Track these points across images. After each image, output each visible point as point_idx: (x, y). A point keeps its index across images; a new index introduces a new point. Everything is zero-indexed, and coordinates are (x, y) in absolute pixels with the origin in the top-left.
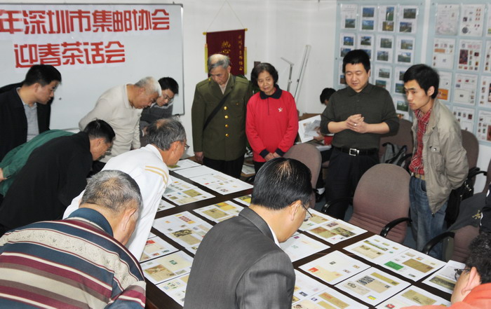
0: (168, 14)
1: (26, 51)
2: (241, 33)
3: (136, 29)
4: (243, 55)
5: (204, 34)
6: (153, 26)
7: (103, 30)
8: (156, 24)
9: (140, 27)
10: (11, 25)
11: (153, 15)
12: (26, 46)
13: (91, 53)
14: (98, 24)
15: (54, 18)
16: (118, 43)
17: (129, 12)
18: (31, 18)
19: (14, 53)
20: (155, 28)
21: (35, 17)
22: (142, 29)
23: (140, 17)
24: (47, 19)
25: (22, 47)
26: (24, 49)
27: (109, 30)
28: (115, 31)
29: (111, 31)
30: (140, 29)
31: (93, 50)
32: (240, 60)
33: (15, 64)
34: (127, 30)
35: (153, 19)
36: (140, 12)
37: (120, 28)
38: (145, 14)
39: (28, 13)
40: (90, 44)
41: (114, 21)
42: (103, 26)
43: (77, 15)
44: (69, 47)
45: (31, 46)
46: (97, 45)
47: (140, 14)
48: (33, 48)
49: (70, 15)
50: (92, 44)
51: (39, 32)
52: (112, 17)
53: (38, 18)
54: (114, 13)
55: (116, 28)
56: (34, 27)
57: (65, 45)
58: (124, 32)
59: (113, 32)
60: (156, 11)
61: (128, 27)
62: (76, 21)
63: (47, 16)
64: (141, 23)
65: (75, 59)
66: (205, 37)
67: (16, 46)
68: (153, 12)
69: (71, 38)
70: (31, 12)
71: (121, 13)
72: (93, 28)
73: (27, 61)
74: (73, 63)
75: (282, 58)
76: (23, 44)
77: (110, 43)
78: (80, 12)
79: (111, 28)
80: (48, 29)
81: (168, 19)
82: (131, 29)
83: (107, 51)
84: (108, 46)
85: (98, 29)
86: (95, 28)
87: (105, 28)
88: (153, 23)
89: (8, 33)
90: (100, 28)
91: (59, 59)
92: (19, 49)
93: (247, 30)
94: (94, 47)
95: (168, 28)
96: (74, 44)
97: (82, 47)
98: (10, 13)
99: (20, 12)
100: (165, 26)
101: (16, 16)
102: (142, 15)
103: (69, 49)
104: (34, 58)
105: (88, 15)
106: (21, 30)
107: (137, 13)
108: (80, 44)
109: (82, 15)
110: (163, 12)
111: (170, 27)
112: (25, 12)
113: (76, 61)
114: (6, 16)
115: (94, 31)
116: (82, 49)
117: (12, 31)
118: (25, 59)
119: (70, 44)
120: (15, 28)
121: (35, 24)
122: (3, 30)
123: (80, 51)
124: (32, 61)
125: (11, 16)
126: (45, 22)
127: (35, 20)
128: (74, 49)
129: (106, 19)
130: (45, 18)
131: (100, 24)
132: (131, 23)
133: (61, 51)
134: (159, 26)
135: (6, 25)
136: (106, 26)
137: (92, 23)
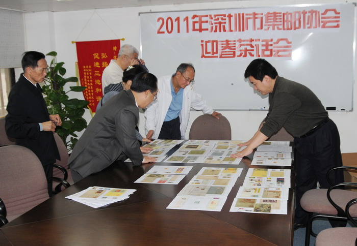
0: (339, 13)
1: (209, 45)
3: (304, 27)
6: (321, 24)
7: (274, 29)
8: (325, 23)
9: (309, 25)
10: (200, 26)
11: (322, 14)
12: (209, 42)
13: (261, 48)
14: (269, 24)
15: (233, 19)
16: (286, 40)
17: (299, 13)
18: (215, 20)
19: (201, 47)
20: (324, 27)
21: (218, 19)
22: (310, 27)
23: (309, 16)
24: (227, 21)
25: (207, 42)
26: (208, 44)
27: (279, 29)
28: (284, 29)
29: (281, 29)
30: (308, 28)
31: (263, 45)
33: (201, 55)
34: (295, 29)
35: (322, 18)
36: (309, 12)
37: (289, 27)
38: (314, 14)
39: (213, 16)
40: (261, 40)
41: (284, 21)
42: (274, 26)
43: (251, 16)
44: (242, 43)
45: (213, 42)
46: (267, 41)
47: (310, 14)
48: (215, 43)
49: (245, 17)
50: (263, 41)
51: (220, 31)
52: (282, 17)
53: (220, 20)
54: (284, 14)
55: (285, 27)
56: (216, 27)
57: (240, 41)
58: (292, 31)
59: (282, 30)
60: (327, 11)
61: (297, 25)
62: (250, 22)
63: (227, 19)
64: (310, 22)
65: (247, 52)
67: (202, 41)
68: (323, 12)
69: (246, 35)
70: (215, 16)
71: (291, 14)
72: (264, 27)
73: (209, 53)
74: (245, 56)
76: (207, 40)
77: (279, 40)
78: (255, 14)
79: (281, 27)
80: (227, 28)
81: (339, 17)
82: (298, 28)
83: (274, 47)
84: (278, 42)
85: (268, 28)
86: (266, 27)
87: (276, 27)
88: (322, 22)
89: (198, 32)
90: (271, 27)
91: (234, 52)
92: (204, 43)
94: (264, 43)
95: (338, 26)
96: (247, 41)
97: (254, 43)
98: (201, 17)
99: (207, 16)
100: (335, 24)
101: (204, 19)
102: (312, 15)
103: (243, 45)
104: (215, 51)
105: (261, 16)
106: (207, 29)
107: (306, 13)
108: (253, 40)
109: (256, 16)
110: (333, 12)
111: (340, 26)
112: (211, 16)
113: (248, 54)
114: (197, 19)
115: (265, 30)
116: (254, 45)
117: (201, 30)
118: (208, 51)
119: (244, 41)
120: (203, 28)
121: (218, 25)
122: (194, 30)
123: (252, 46)
124: (213, 53)
125: (200, 19)
126: (225, 23)
127: (218, 21)
128: (247, 45)
129: (276, 19)
130: (225, 19)
131: (271, 23)
132: (300, 22)
133: (237, 46)
134: (328, 24)
135: (197, 26)
136: (276, 25)
137: (264, 23)
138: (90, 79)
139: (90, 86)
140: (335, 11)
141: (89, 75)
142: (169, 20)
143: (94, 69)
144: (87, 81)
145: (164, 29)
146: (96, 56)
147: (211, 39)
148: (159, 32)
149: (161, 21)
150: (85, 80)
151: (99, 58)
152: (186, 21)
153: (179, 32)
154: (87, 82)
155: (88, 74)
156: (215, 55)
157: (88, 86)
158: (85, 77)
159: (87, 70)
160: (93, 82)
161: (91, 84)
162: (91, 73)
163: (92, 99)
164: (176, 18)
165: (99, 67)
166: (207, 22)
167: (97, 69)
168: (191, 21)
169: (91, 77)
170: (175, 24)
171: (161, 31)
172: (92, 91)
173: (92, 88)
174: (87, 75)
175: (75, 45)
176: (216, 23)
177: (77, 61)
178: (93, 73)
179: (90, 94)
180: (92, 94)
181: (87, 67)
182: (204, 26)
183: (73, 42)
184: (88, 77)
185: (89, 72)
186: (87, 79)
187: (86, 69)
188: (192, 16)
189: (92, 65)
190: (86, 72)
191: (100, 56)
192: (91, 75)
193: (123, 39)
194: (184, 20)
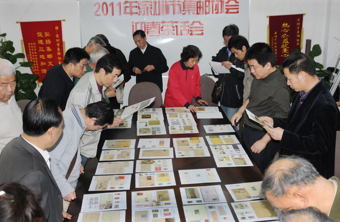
0: (238, 3)
2: (300, 17)
3: (213, 13)
4: (300, 34)
5: (267, 17)
6: (226, 11)
7: (189, 14)
8: (228, 9)
9: (216, 11)
10: (131, 11)
11: (226, 3)
12: (138, 23)
13: (179, 29)
14: (186, 9)
15: (157, 5)
16: (199, 22)
17: (209, 1)
18: (142, 5)
19: (132, 27)
20: (227, 12)
21: (145, 5)
22: (217, 13)
23: (216, 4)
24: (153, 6)
25: (136, 23)
26: (138, 25)
27: (194, 13)
28: (198, 14)
30: (216, 13)
31: (181, 26)
32: (298, 38)
34: (206, 13)
35: (226, 6)
36: (216, 1)
37: (201, 12)
38: (220, 3)
39: (141, 2)
40: (180, 22)
41: (198, 8)
42: (189, 11)
43: (172, 3)
44: (165, 24)
45: (142, 23)
46: (184, 23)
49: (167, 3)
51: (148, 14)
52: (196, 5)
53: (147, 6)
54: (197, 2)
55: (199, 12)
56: (144, 11)
57: (163, 22)
58: (204, 15)
59: (196, 15)
60: (229, 0)
61: (207, 11)
62: (171, 8)
63: (153, 4)
64: (217, 9)
66: (268, 19)
67: (133, 23)
68: (227, 1)
70: (143, 2)
71: (203, 2)
72: (182, 12)
74: (168, 35)
75: (335, 38)
76: (137, 22)
77: (194, 22)
79: (196, 12)
80: (153, 12)
81: (238, 6)
82: (208, 13)
83: (190, 28)
84: (192, 24)
86: (184, 12)
87: (191, 12)
88: (226, 9)
89: (129, 15)
90: (187, 12)
91: (159, 31)
92: (134, 24)
93: (305, 14)
94: (182, 24)
95: (238, 12)
96: (169, 23)
97: (174, 25)
98: (131, 3)
99: (136, 2)
100: (236, 11)
101: (134, 5)
102: (218, 3)
103: (166, 26)
105: (180, 3)
106: (137, 13)
107: (214, 1)
108: (174, 22)
109: (176, 3)
110: (234, 1)
112: (139, 2)
113: (170, 33)
114: (128, 5)
115: (183, 14)
117: (131, 13)
119: (167, 22)
120: (133, 11)
121: (146, 10)
122: (125, 13)
123: (173, 27)
125: (131, 5)
126: (151, 8)
128: (169, 26)
129: (192, 6)
130: (151, 5)
131: (188, 9)
132: (209, 9)
133: (161, 26)
134: (230, 11)
135: (128, 10)
136: (192, 10)
137: (182, 9)
138: (34, 54)
139: (35, 60)
141: (34, 51)
142: (105, 5)
143: (38, 46)
145: (100, 12)
146: (40, 34)
147: (140, 21)
148: (96, 15)
149: (97, 6)
150: (30, 55)
151: (42, 36)
152: (119, 6)
153: (113, 15)
154: (32, 57)
155: (32, 50)
157: (33, 60)
158: (30, 52)
159: (32, 47)
160: (38, 57)
161: (36, 59)
162: (35, 50)
163: (37, 72)
164: (110, 3)
165: (43, 44)
166: (136, 7)
167: (41, 45)
168: (123, 6)
169: (35, 53)
170: (110, 8)
171: (98, 13)
172: (37, 64)
173: (37, 62)
174: (31, 51)
175: (19, 24)
176: (144, 8)
177: (22, 39)
178: (38, 49)
179: (35, 67)
180: (37, 67)
181: (32, 44)
183: (17, 23)
184: (33, 53)
185: (34, 48)
186: (32, 54)
187: (31, 45)
188: (124, 2)
189: (37, 42)
190: (31, 48)
191: (43, 34)
193: (64, 20)
194: (117, 5)
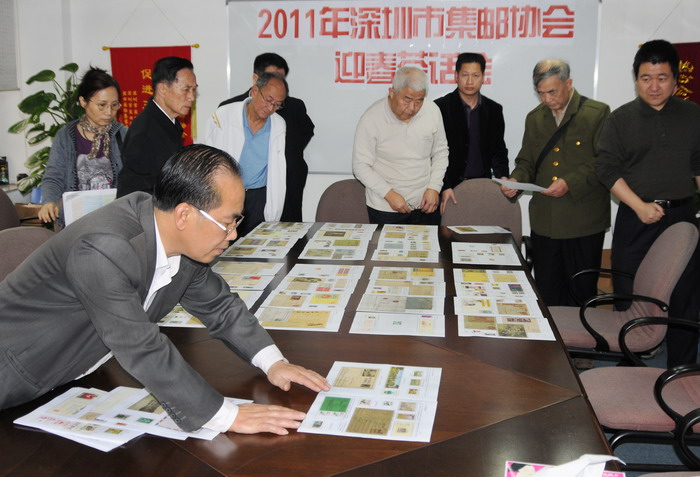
0: (572, 13)
1: (350, 61)
3: (514, 36)
6: (543, 31)
7: (462, 36)
8: (548, 28)
9: (522, 32)
10: (335, 27)
11: (545, 14)
12: (350, 54)
13: (439, 68)
14: (454, 27)
15: (392, 16)
17: (506, 10)
18: (361, 17)
19: (335, 63)
20: (546, 35)
21: (366, 16)
22: (524, 36)
23: (522, 17)
24: (382, 19)
25: (346, 55)
26: (348, 58)
27: (470, 36)
28: (479, 37)
29: (474, 37)
30: (521, 36)
31: (442, 64)
33: (335, 77)
34: (498, 37)
35: (545, 20)
36: (523, 10)
37: (489, 33)
38: (531, 13)
39: (357, 11)
40: (439, 55)
41: (480, 24)
42: (462, 31)
43: (424, 13)
44: (408, 58)
45: (357, 54)
46: (450, 56)
47: (523, 13)
48: (360, 58)
49: (413, 13)
50: (443, 56)
51: (370, 37)
52: (477, 16)
53: (370, 18)
54: (480, 12)
55: (482, 34)
56: (363, 29)
57: (404, 53)
58: (494, 41)
59: (476, 39)
60: (552, 9)
61: (502, 32)
62: (422, 23)
63: (383, 16)
64: (524, 26)
67: (338, 53)
68: (546, 10)
69: (414, 45)
70: (362, 10)
71: (492, 12)
72: (446, 33)
73: (350, 74)
76: (347, 52)
78: (430, 9)
79: (475, 33)
80: (382, 32)
81: (572, 20)
82: (504, 36)
85: (453, 35)
86: (449, 33)
87: (465, 33)
88: (544, 27)
89: (331, 37)
90: (457, 33)
92: (341, 57)
94: (445, 60)
95: (570, 35)
96: (417, 55)
97: (427, 60)
98: (336, 11)
99: (347, 10)
100: (566, 31)
101: (342, 15)
102: (527, 14)
103: (409, 62)
104: (360, 71)
105: (441, 13)
106: (347, 33)
107: (518, 10)
108: (426, 55)
109: (433, 13)
110: (563, 10)
111: (574, 34)
112: (354, 9)
115: (448, 37)
116: (427, 63)
117: (335, 34)
118: (347, 71)
119: (411, 55)
120: (339, 30)
121: (366, 26)
122: (324, 33)
123: (425, 65)
124: (357, 75)
125: (336, 15)
126: (379, 23)
127: (365, 20)
128: (416, 62)
129: (467, 19)
130: (379, 17)
131: (457, 27)
132: (507, 26)
133: (398, 63)
134: (554, 31)
135: (329, 27)
136: (466, 29)
137: (446, 25)
140: (565, 8)
141: (133, 108)
142: (281, 16)
143: (142, 97)
144: (128, 119)
145: (270, 30)
146: (146, 74)
147: (354, 51)
148: (262, 36)
149: (266, 16)
150: (126, 116)
152: (309, 18)
153: (297, 35)
155: (130, 105)
156: (360, 78)
159: (130, 99)
162: (136, 105)
164: (292, 10)
166: (347, 20)
168: (318, 18)
170: (291, 22)
171: (266, 32)
174: (128, 108)
175: (108, 53)
176: (363, 23)
178: (141, 104)
181: (130, 93)
182: (342, 26)
183: (105, 49)
184: (131, 112)
185: (133, 102)
186: (129, 115)
187: (127, 96)
188: (321, 9)
189: (139, 90)
192: (137, 109)
193: (197, 46)
194: (307, 16)
